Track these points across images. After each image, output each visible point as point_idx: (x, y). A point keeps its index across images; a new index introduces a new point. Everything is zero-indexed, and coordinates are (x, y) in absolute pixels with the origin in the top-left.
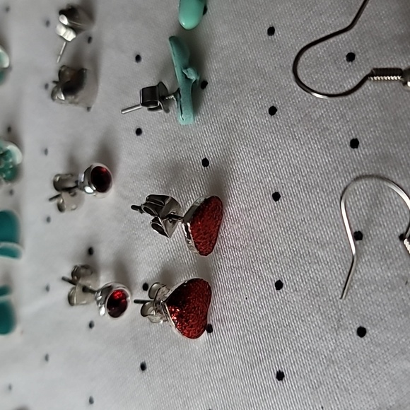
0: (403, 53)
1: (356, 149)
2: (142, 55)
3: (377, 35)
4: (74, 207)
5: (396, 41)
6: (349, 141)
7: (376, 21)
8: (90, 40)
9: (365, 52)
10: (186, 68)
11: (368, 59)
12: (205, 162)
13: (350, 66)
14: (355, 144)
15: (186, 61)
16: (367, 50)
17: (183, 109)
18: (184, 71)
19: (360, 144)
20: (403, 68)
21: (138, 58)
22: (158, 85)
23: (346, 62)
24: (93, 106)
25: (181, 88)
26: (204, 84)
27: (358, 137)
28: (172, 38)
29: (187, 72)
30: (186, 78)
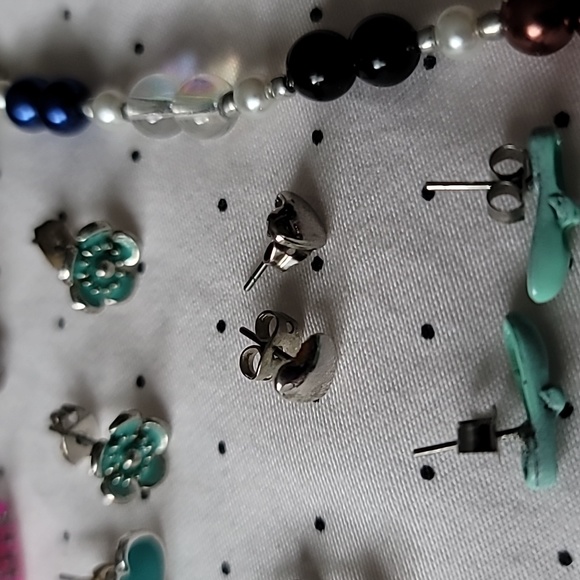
2: (437, 326)
10: (545, 388)
18: (542, 395)
21: (427, 332)
29: (548, 396)
30: (546, 406)
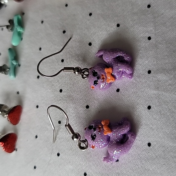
0: (78, 60)
1: (61, 93)
3: (71, 54)
7: (72, 49)
9: (67, 59)
10: (13, 60)
11: (68, 62)
12: (18, 93)
13: (62, 64)
14: (61, 91)
15: (13, 58)
19: (63, 91)
20: (74, 67)
22: (3, 66)
23: (61, 62)
26: (19, 65)
27: (62, 89)
28: (10, 49)
30: (12, 64)
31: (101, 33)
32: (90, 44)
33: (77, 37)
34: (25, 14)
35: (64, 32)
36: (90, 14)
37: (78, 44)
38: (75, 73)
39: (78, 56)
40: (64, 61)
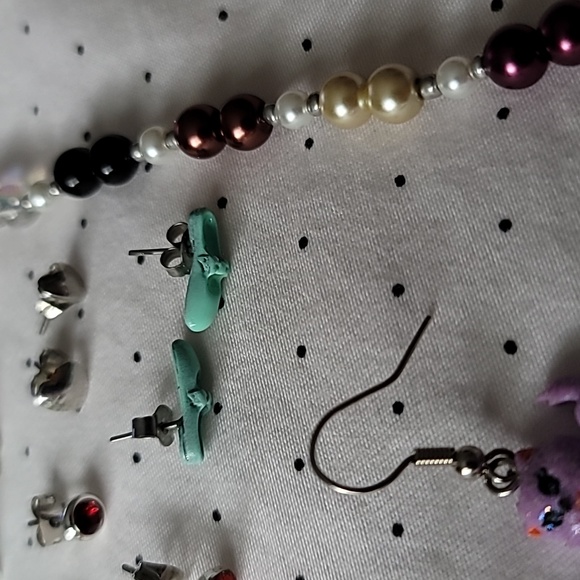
0: (465, 411)
1: (399, 538)
2: (143, 354)
3: (433, 381)
4: (57, 540)
5: (457, 394)
6: (392, 525)
7: (433, 360)
8: (80, 314)
9: (416, 404)
10: (191, 391)
11: (420, 415)
12: (217, 516)
13: (397, 421)
14: (398, 530)
15: (193, 382)
16: (420, 402)
17: (187, 448)
18: (189, 396)
19: (405, 532)
20: (457, 448)
21: (137, 358)
23: (393, 414)
24: (83, 408)
25: (185, 419)
26: (218, 408)
27: (402, 522)
28: (176, 345)
29: (193, 396)
30: (192, 405)
31: (554, 304)
32: (511, 347)
33: (452, 313)
34: (228, 205)
35: (398, 290)
36: (505, 225)
37: (458, 343)
38: (459, 470)
39: (462, 391)
40: (406, 409)
